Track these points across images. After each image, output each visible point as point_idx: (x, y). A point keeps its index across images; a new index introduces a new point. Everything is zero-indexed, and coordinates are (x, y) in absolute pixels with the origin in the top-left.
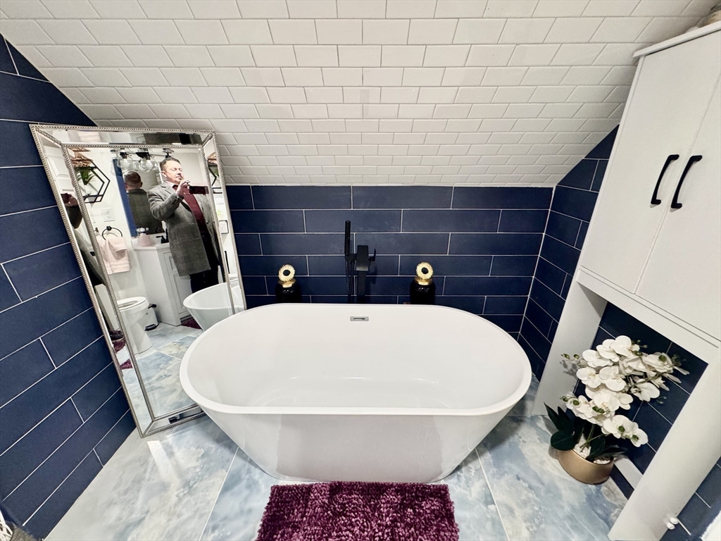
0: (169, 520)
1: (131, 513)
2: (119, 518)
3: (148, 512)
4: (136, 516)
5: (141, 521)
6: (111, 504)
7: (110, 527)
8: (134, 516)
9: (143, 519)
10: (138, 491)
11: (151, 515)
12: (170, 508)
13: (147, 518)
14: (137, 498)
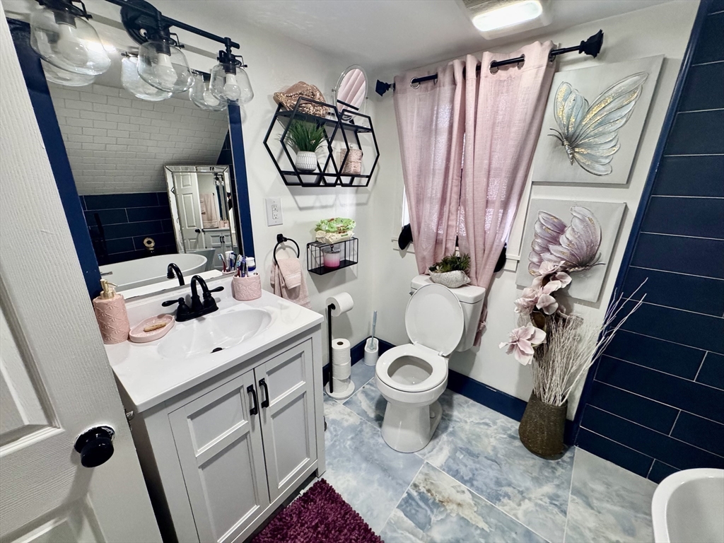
0: (590, 530)
1: (597, 499)
2: (593, 490)
3: (600, 513)
4: (595, 503)
5: (590, 505)
6: (608, 485)
7: (585, 484)
8: (595, 501)
9: (592, 508)
10: (623, 507)
11: (596, 515)
12: (603, 533)
13: (592, 511)
14: (615, 505)
